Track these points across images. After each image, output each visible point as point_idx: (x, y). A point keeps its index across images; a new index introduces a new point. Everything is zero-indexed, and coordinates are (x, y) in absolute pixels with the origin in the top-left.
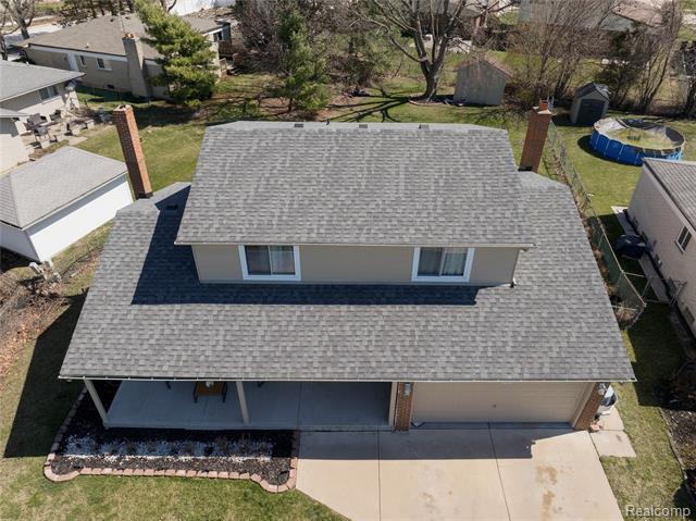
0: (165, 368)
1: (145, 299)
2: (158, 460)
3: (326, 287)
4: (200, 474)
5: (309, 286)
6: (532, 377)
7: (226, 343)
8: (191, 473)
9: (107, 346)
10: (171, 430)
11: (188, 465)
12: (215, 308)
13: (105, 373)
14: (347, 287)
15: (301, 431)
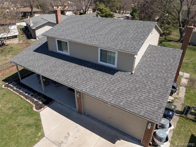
1: (36, 51)
5: (71, 57)
6: (114, 104)
8: (24, 98)
15: (55, 101)
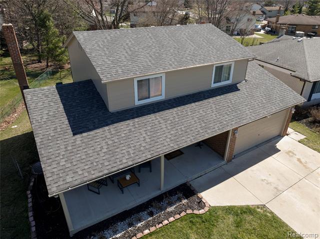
0: (124, 161)
1: (80, 130)
2: (125, 234)
3: (178, 98)
4: (158, 226)
7: (150, 137)
8: (153, 229)
9: (75, 164)
10: (119, 215)
11: (147, 226)
12: (130, 122)
13: (85, 179)
14: (187, 96)
15: (188, 182)
